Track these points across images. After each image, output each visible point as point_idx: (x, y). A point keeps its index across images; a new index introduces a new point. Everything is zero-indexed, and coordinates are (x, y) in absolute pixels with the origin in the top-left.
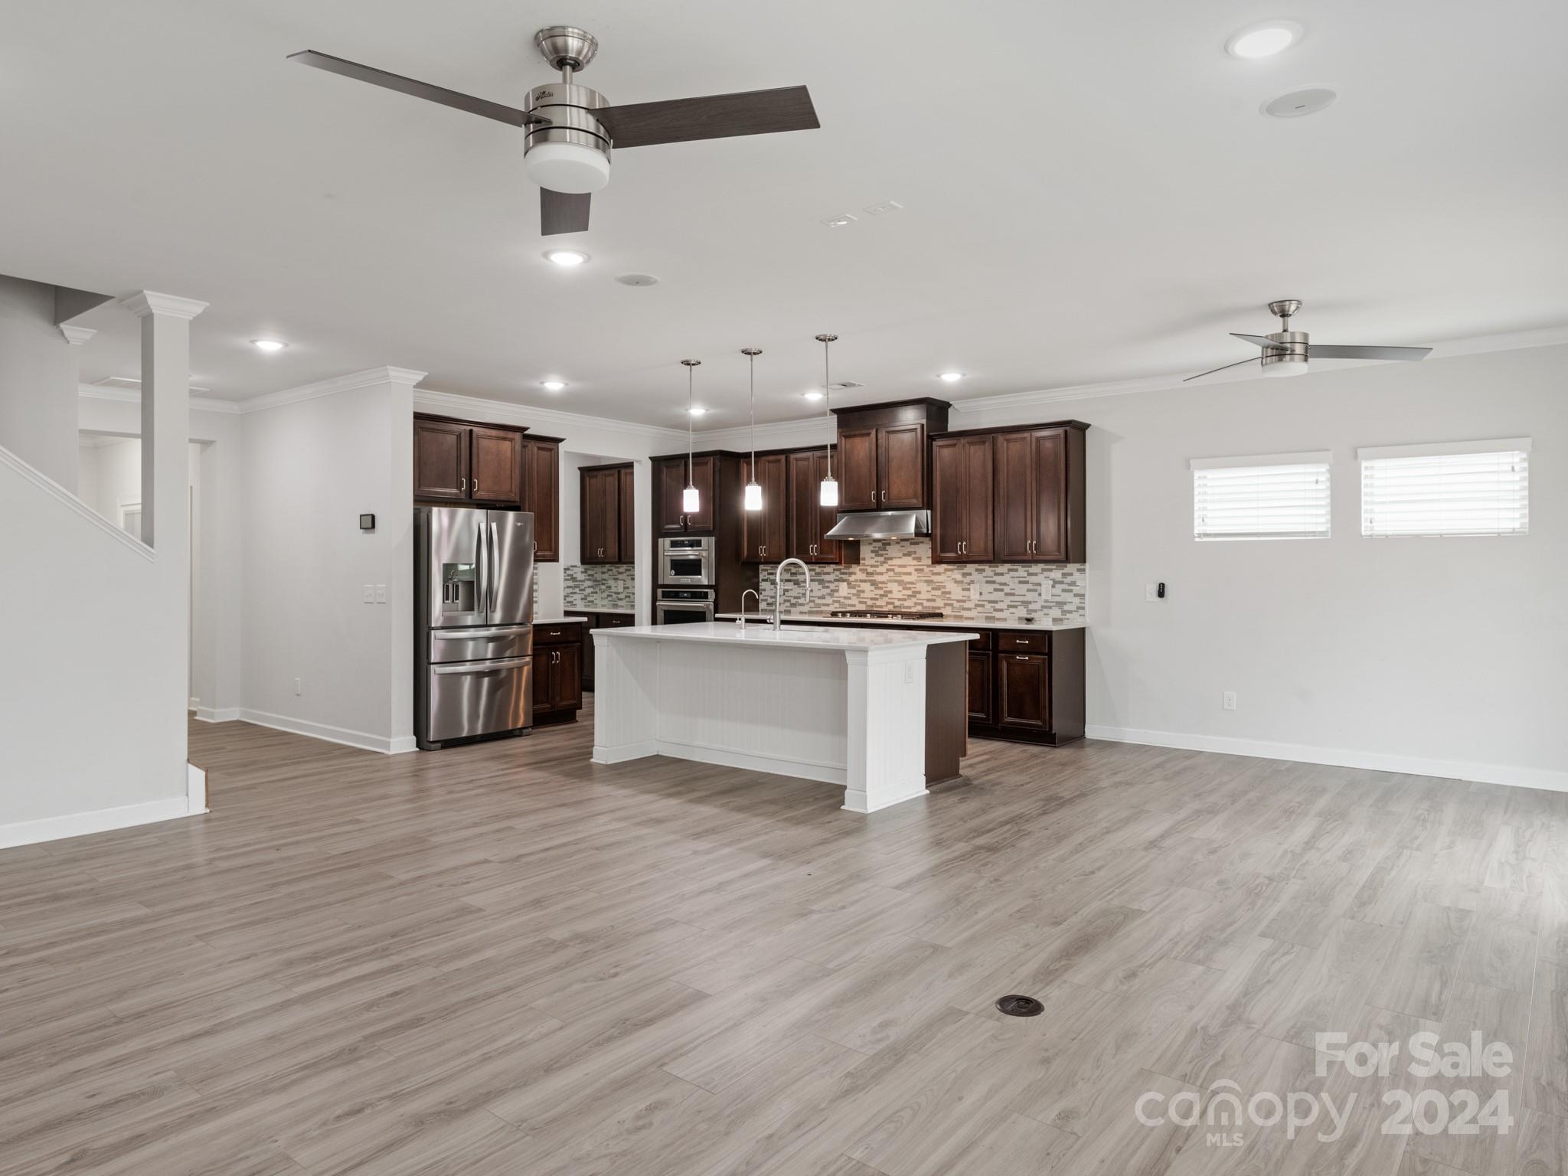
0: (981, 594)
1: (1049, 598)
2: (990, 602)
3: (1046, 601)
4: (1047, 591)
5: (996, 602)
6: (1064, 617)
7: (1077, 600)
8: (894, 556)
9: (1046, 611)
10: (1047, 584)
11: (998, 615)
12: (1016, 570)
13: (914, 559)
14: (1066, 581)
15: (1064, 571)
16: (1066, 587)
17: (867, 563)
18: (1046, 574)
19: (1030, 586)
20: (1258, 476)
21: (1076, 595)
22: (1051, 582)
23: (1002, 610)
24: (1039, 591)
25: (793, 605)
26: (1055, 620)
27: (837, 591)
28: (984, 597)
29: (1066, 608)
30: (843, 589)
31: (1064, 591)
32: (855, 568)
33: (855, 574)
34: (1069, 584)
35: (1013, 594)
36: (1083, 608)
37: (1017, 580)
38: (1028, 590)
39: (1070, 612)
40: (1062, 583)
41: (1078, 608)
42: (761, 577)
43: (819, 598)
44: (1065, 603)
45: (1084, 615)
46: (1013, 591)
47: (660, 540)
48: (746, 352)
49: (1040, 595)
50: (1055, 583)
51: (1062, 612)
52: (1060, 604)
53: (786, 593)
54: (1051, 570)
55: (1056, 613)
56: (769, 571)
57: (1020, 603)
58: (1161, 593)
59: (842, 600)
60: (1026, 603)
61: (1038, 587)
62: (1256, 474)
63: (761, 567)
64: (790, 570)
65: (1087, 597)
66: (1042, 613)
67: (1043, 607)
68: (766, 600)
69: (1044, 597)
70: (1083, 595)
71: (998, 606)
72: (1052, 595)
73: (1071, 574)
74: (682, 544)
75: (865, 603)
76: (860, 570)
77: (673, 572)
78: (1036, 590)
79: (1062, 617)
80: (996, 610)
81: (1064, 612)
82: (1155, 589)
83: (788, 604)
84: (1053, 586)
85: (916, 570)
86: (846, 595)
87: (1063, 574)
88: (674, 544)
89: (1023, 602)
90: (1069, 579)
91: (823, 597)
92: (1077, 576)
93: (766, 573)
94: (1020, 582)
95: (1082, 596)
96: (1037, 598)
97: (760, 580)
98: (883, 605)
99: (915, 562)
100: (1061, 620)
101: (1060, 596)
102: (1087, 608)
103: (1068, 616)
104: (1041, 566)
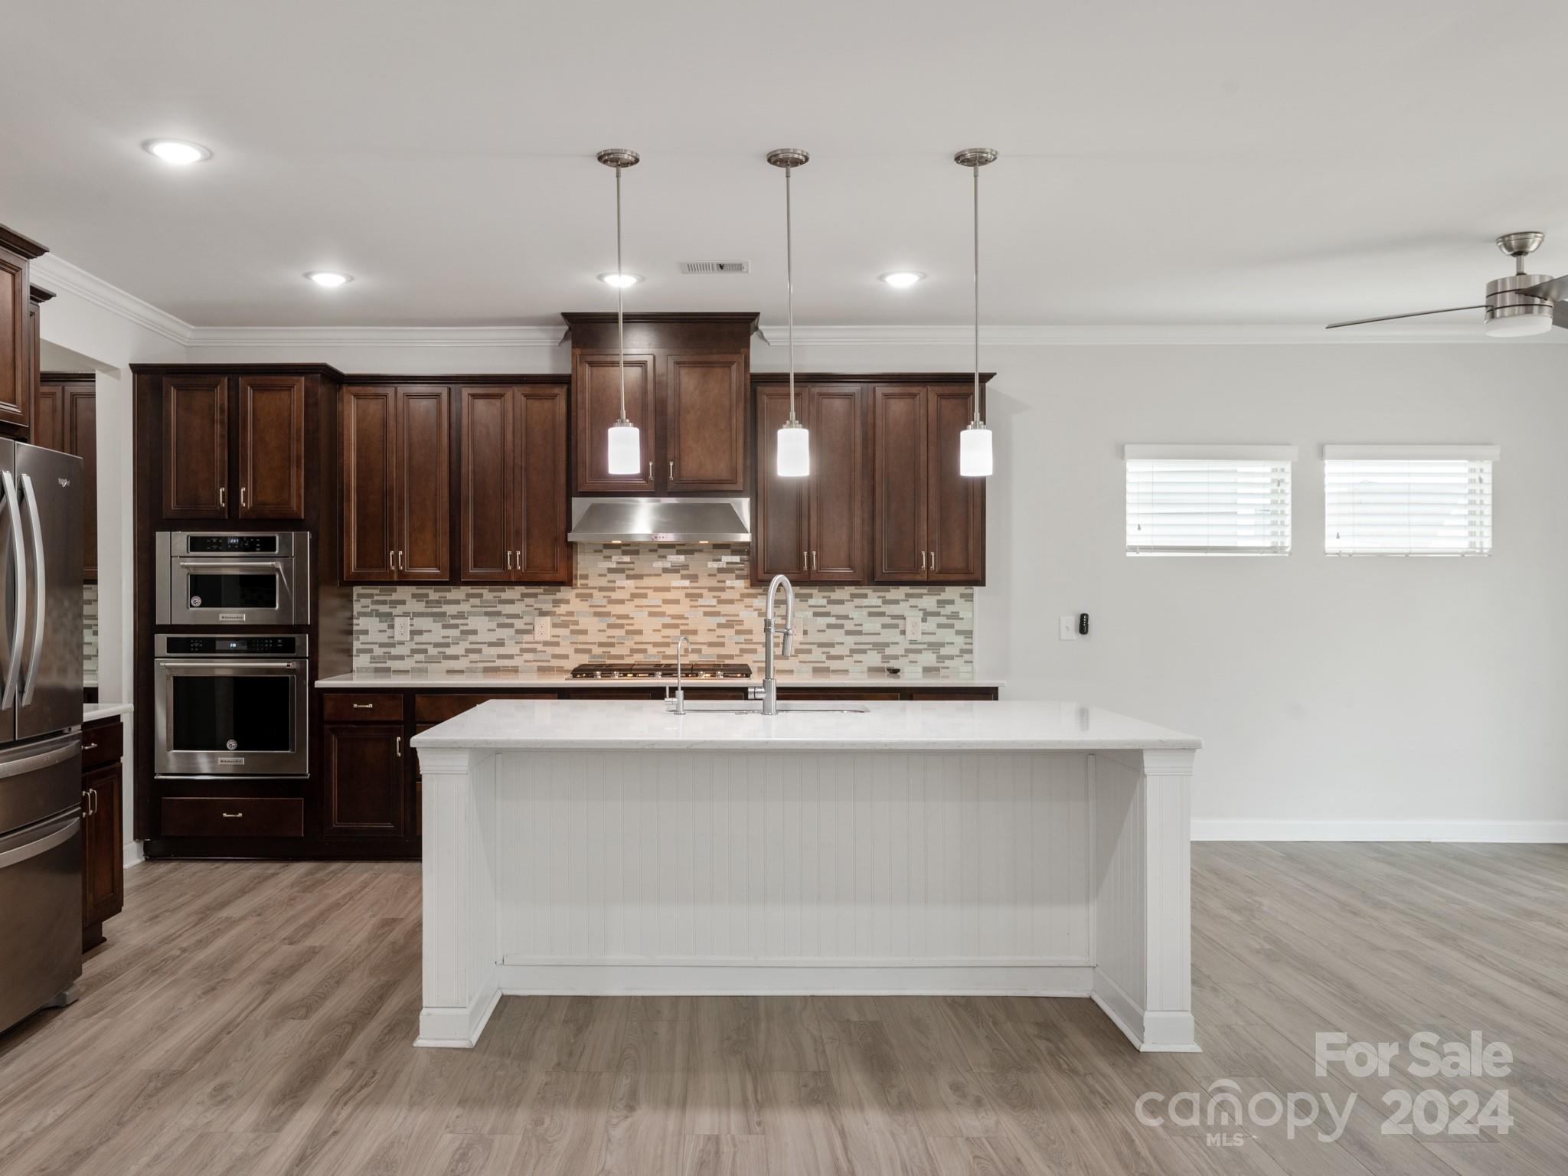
0: (805, 633)
1: (920, 638)
2: (820, 645)
3: (912, 642)
4: (915, 628)
5: (832, 645)
6: (941, 665)
7: (960, 640)
8: (645, 572)
9: (912, 656)
10: (913, 618)
11: (834, 665)
12: (865, 596)
13: (684, 577)
14: (943, 611)
15: (939, 598)
16: (944, 620)
17: (591, 583)
18: (913, 601)
19: (887, 620)
20: (1208, 472)
21: (958, 633)
22: (921, 614)
23: (841, 657)
24: (901, 628)
25: (432, 660)
26: (927, 670)
27: (530, 632)
28: (810, 638)
29: (944, 651)
30: (544, 628)
31: (940, 626)
32: (565, 593)
33: (567, 602)
34: (948, 617)
35: (860, 633)
36: (970, 651)
37: (865, 612)
38: (884, 626)
39: (951, 657)
40: (938, 614)
41: (963, 651)
42: (357, 607)
43: (491, 644)
44: (942, 645)
45: (971, 662)
46: (859, 628)
47: (161, 537)
48: (775, 159)
49: (903, 632)
50: (927, 614)
51: (938, 657)
52: (935, 646)
53: (416, 637)
54: (920, 596)
55: (929, 658)
56: (376, 598)
57: (870, 646)
58: (1083, 626)
59: (540, 647)
60: (880, 647)
61: (900, 622)
62: (1206, 469)
63: (357, 590)
64: (427, 595)
65: (975, 635)
66: (906, 660)
67: (908, 651)
68: (371, 651)
69: (909, 636)
70: (971, 632)
71: (833, 651)
72: (923, 633)
73: (952, 602)
74: (221, 545)
75: (589, 651)
76: (578, 596)
77: (197, 600)
78: (896, 626)
79: (937, 665)
80: (830, 657)
81: (941, 658)
82: (1073, 622)
83: (421, 657)
84: (924, 620)
85: (688, 595)
86: (548, 638)
87: (939, 602)
88: (196, 545)
89: (875, 644)
90: (948, 609)
91: (500, 643)
92: (960, 606)
93: (368, 601)
94: (871, 614)
95: (968, 634)
96: (899, 638)
97: (355, 613)
98: (623, 653)
99: (686, 583)
100: (937, 669)
101: (935, 634)
102: (975, 651)
103: (947, 663)
104: (904, 590)
